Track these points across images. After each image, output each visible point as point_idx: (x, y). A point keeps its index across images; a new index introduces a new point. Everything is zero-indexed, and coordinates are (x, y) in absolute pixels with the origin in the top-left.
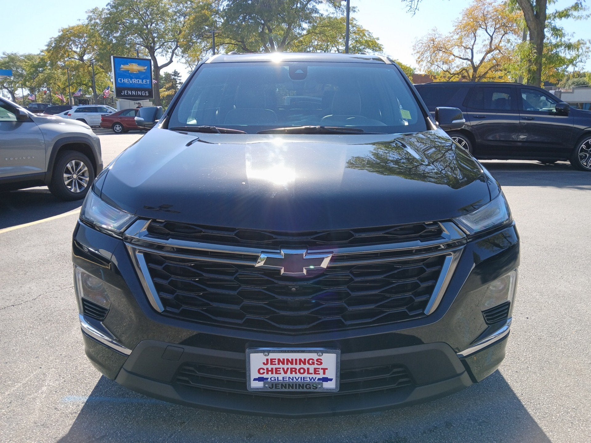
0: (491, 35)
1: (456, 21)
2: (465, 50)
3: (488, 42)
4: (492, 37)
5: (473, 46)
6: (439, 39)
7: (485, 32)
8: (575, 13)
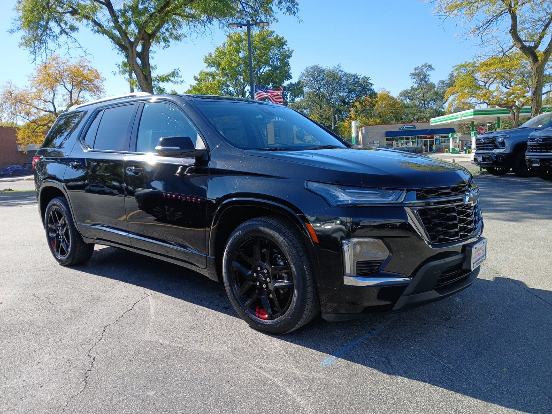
0: (70, 90)
1: (31, 76)
2: (44, 103)
3: (67, 97)
4: (71, 92)
5: (53, 100)
6: (17, 92)
7: (64, 87)
8: (172, 79)
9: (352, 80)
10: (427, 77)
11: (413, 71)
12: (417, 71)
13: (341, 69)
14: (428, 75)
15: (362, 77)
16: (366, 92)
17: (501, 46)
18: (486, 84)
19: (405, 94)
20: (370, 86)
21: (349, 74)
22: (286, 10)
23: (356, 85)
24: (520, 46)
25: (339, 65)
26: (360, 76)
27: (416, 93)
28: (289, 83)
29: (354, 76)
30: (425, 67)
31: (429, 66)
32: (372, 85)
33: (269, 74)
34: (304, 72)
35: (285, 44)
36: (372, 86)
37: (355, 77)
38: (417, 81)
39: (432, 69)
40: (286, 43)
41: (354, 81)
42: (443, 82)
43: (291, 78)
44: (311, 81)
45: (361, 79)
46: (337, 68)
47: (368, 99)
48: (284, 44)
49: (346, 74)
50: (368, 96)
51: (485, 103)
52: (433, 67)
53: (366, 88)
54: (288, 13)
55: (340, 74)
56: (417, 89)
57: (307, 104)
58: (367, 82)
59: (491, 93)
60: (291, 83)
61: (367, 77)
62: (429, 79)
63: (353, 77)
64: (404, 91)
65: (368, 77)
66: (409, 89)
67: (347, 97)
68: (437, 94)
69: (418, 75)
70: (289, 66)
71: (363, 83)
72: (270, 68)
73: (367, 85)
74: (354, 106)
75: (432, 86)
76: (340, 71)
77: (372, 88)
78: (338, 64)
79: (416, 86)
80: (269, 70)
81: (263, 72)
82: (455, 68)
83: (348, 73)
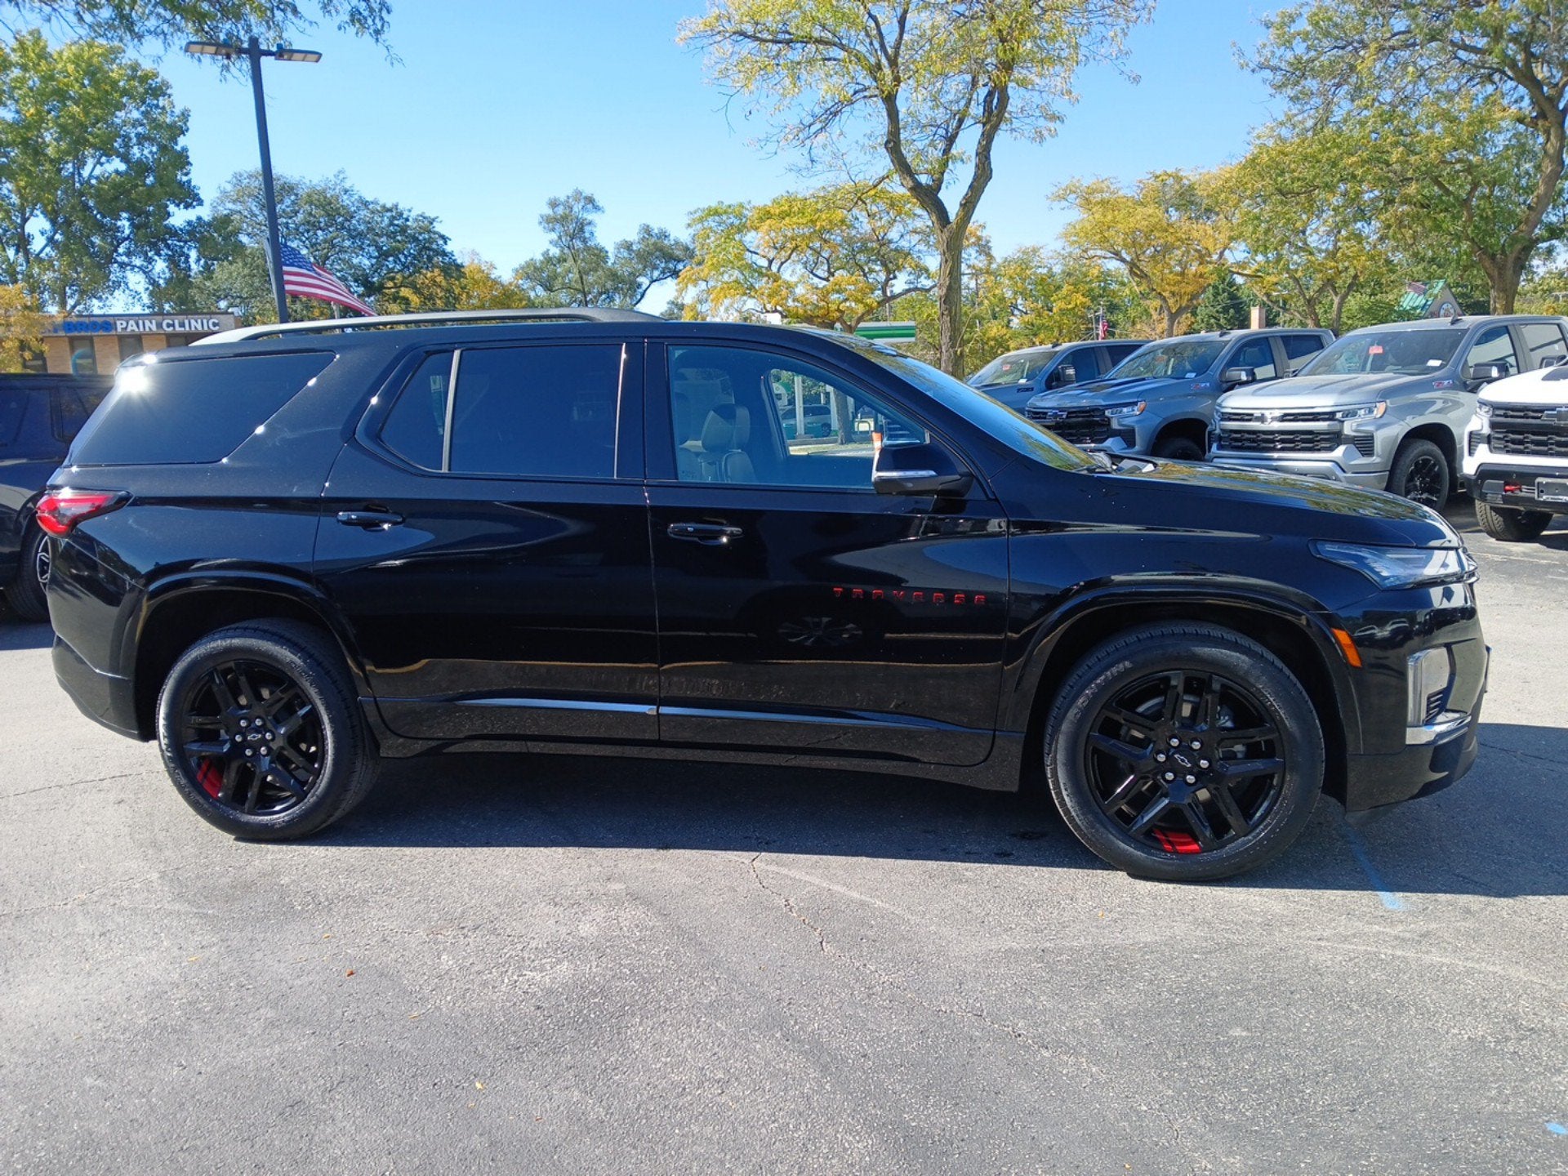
9: (386, 221)
10: (587, 229)
11: (548, 211)
12: (560, 210)
13: (347, 185)
14: (590, 223)
15: (413, 214)
16: (430, 259)
17: (853, 177)
18: (771, 262)
19: (531, 271)
20: (441, 242)
21: (375, 202)
22: (347, 18)
23: (399, 238)
24: (911, 184)
25: (341, 176)
26: (410, 211)
27: (559, 270)
28: (194, 219)
29: (390, 210)
30: (577, 200)
31: (586, 198)
32: (445, 239)
33: (121, 185)
34: (229, 187)
35: (164, 94)
36: (446, 243)
37: (395, 213)
38: (560, 237)
39: (597, 208)
40: (169, 91)
41: (391, 224)
42: (628, 246)
43: (201, 202)
44: (256, 216)
45: (411, 219)
46: (336, 184)
47: (438, 279)
48: (160, 91)
49: (366, 204)
50: (437, 271)
51: (776, 311)
52: (600, 202)
53: (429, 249)
54: (352, 30)
55: (346, 200)
56: (562, 260)
57: (247, 283)
58: (429, 232)
59: (790, 287)
60: (199, 218)
61: (427, 215)
62: (592, 233)
63: (389, 214)
64: (528, 265)
65: (432, 217)
66: (539, 257)
67: (376, 269)
68: (613, 275)
69: (563, 220)
70: (189, 163)
71: (420, 234)
72: (122, 167)
73: (431, 241)
74: (399, 297)
75: (599, 254)
76: (346, 191)
77: (448, 248)
78: (336, 173)
79: (555, 251)
80: (117, 172)
81: (91, 176)
82: (697, 215)
83: (369, 199)
